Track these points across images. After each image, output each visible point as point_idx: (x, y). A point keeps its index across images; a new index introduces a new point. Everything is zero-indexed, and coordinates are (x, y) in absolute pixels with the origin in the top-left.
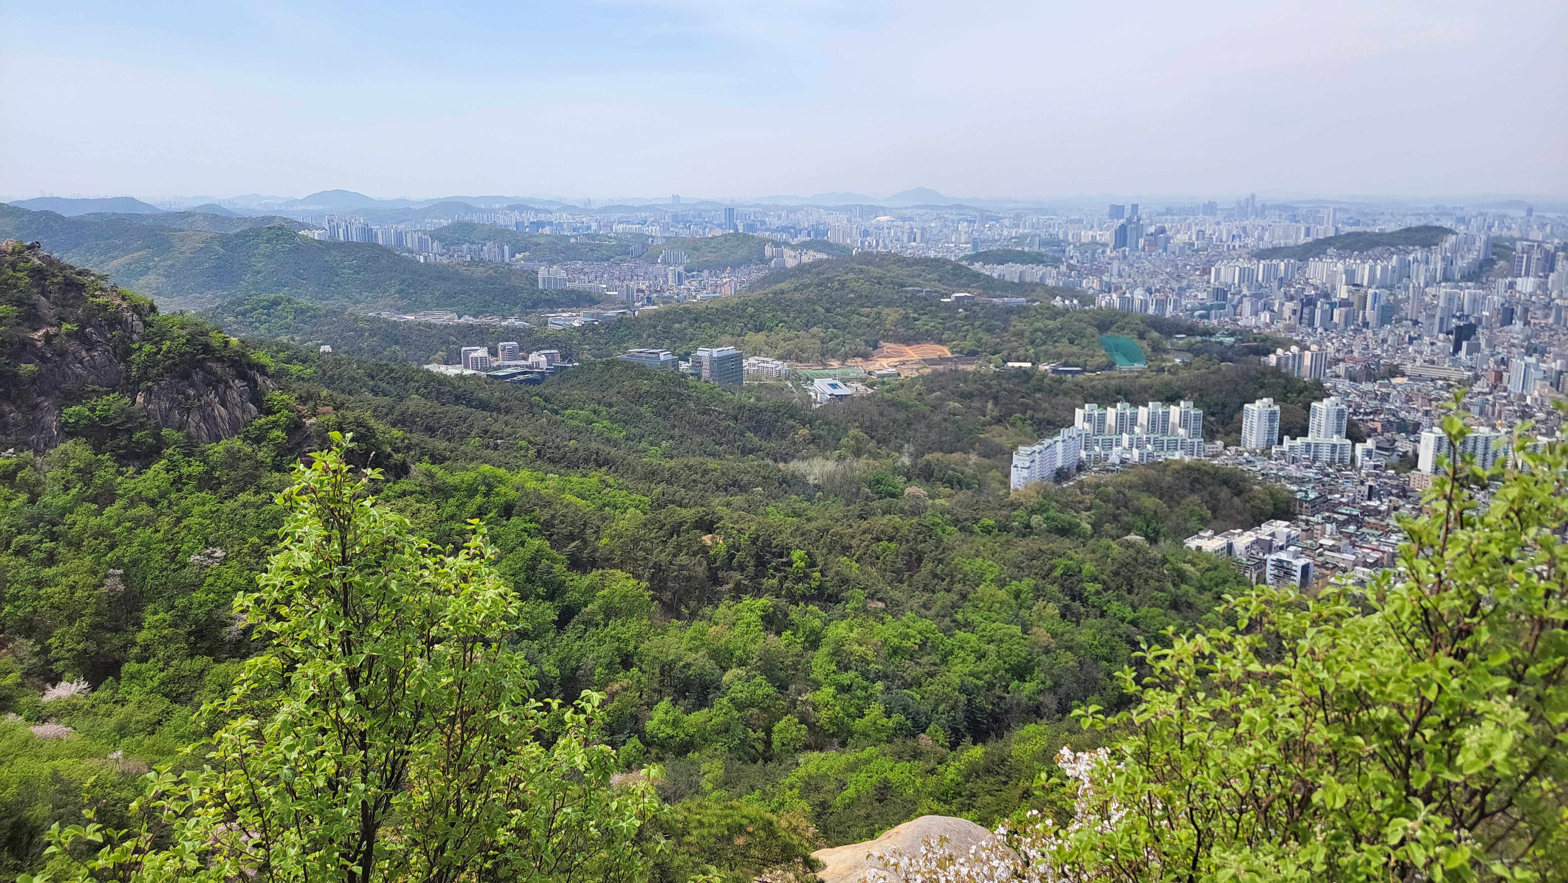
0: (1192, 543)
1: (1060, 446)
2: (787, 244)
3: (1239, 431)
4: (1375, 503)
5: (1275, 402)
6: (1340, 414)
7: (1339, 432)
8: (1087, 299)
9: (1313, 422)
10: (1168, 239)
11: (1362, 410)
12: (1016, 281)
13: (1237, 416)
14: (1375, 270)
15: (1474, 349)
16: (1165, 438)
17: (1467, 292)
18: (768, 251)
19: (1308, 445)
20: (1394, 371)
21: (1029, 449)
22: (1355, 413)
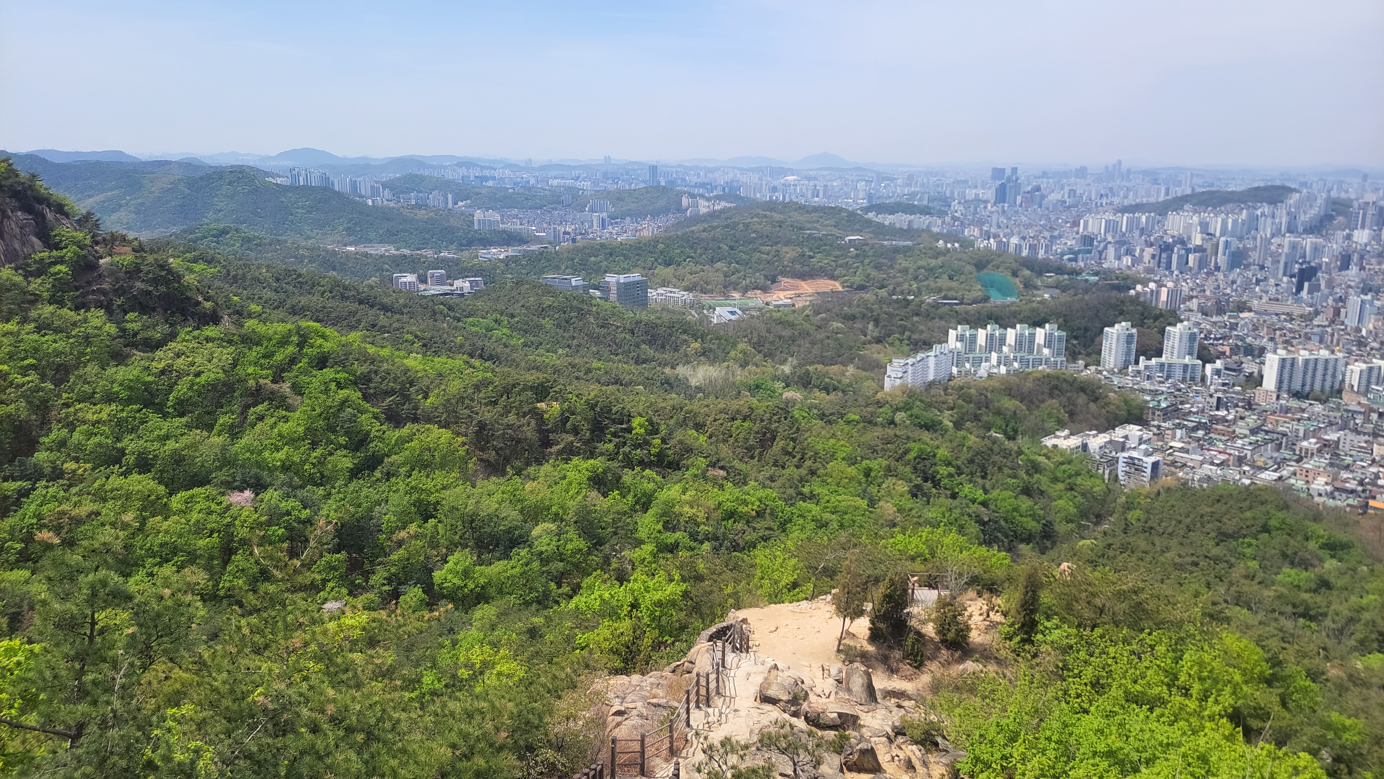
0: (1049, 442)
1: (932, 362)
2: (702, 196)
3: (1099, 352)
4: (1222, 413)
5: (1132, 326)
6: (1192, 337)
7: (1190, 354)
8: (967, 244)
9: (1167, 345)
10: (1043, 197)
11: (1212, 336)
12: (905, 227)
13: (1097, 340)
14: (1227, 223)
15: (1314, 289)
16: (1031, 357)
17: (1308, 242)
18: (685, 201)
19: (1162, 365)
20: (1242, 307)
21: (902, 362)
22: (1206, 338)
